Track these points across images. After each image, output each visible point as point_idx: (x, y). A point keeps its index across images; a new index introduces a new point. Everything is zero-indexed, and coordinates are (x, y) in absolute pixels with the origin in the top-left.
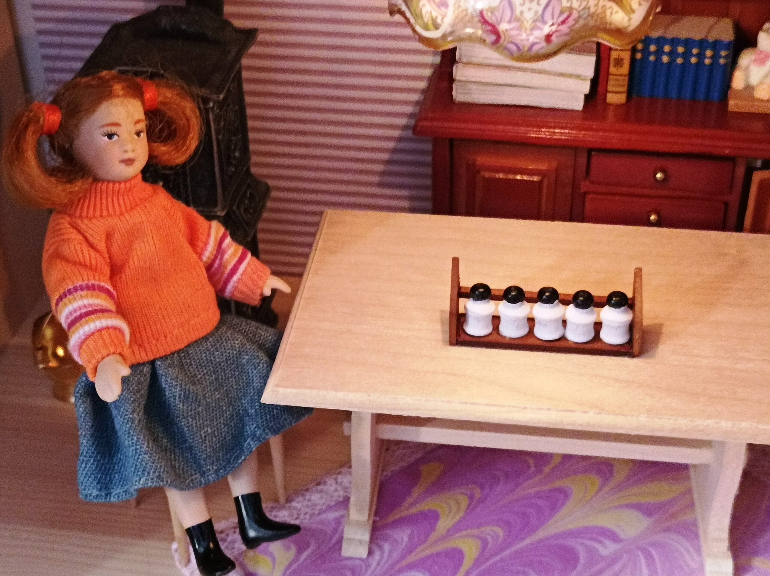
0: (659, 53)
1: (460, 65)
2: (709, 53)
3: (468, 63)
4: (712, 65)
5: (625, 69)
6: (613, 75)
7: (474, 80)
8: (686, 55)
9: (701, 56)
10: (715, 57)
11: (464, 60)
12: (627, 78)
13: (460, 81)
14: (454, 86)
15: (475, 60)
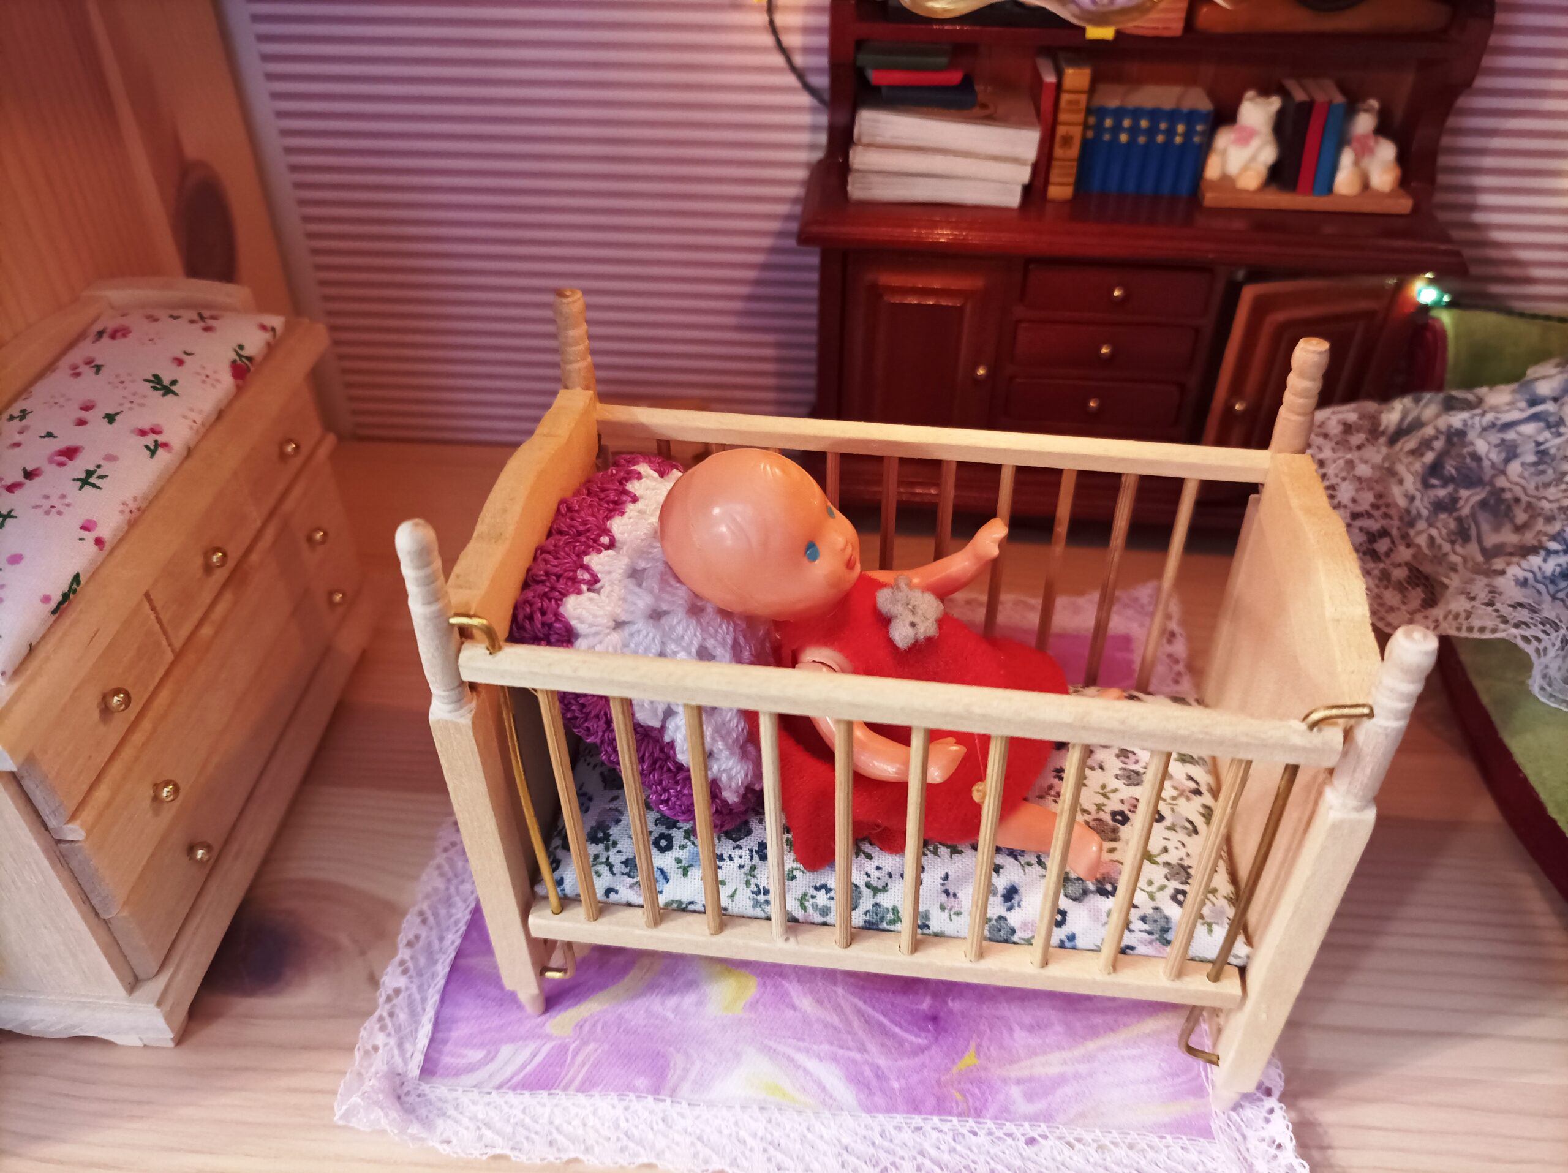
0: (1117, 129)
1: (859, 149)
2: (1181, 128)
3: (869, 145)
4: (1183, 145)
5: (1074, 151)
6: (1059, 160)
7: (877, 168)
8: (1152, 131)
9: (1171, 132)
10: (1188, 135)
11: (865, 140)
12: (1075, 164)
13: (858, 171)
14: (850, 179)
15: (880, 140)
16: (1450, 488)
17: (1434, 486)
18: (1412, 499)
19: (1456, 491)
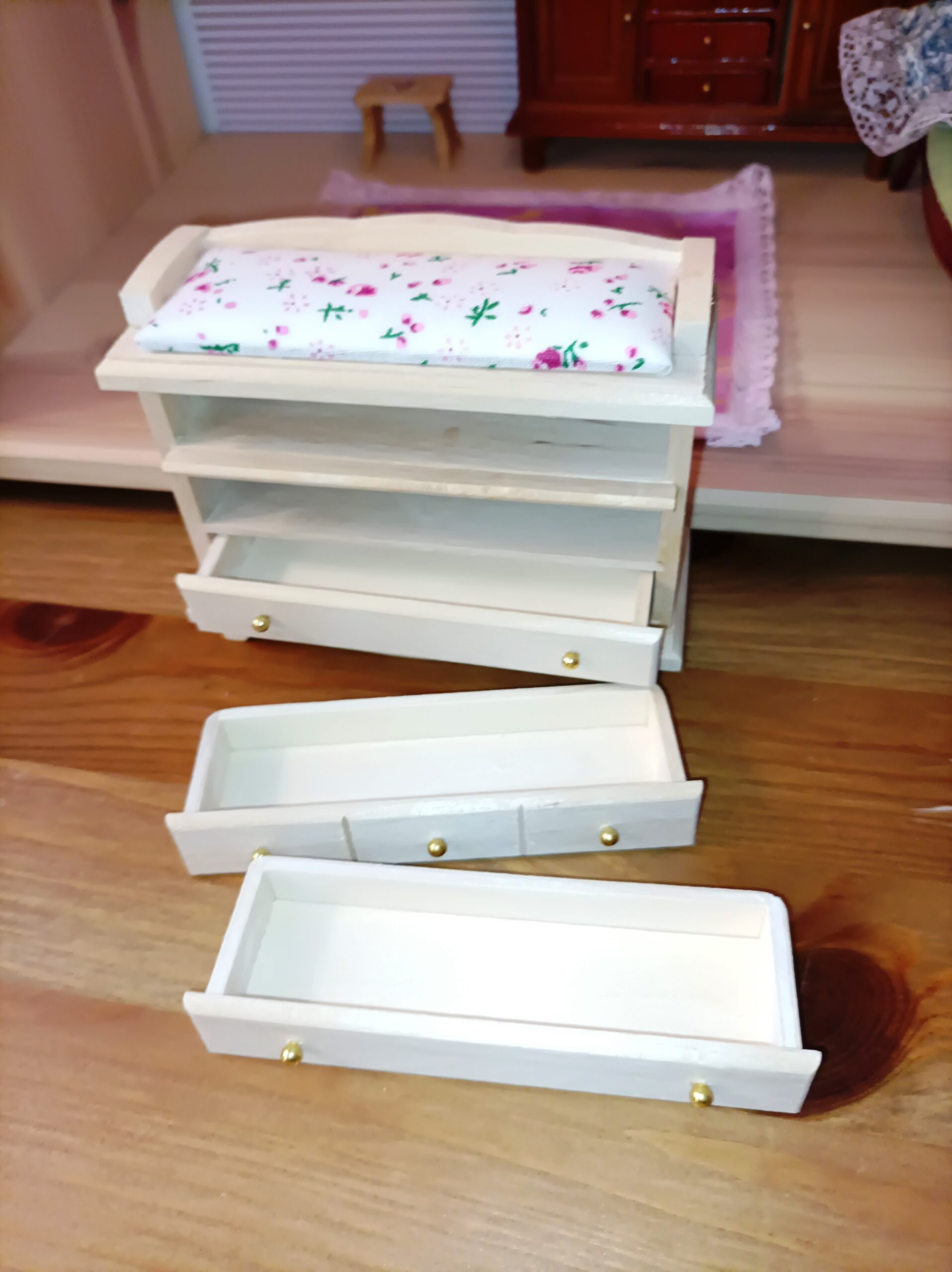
16: (941, 54)
17: (931, 57)
18: (912, 65)
19: (944, 57)
